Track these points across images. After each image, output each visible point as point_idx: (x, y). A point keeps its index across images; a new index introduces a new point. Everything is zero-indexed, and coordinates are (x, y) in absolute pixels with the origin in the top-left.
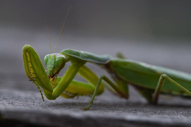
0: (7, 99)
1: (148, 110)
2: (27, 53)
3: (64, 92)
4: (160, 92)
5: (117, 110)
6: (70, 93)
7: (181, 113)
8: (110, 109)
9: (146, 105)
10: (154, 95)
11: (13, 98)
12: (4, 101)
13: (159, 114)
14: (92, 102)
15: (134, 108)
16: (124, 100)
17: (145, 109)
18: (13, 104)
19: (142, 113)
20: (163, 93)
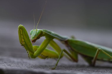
0: (7, 63)
1: (90, 69)
2: (21, 30)
3: (40, 55)
4: (97, 59)
5: (71, 69)
6: (44, 56)
7: (109, 71)
8: (67, 69)
9: (88, 67)
10: (93, 61)
11: (10, 62)
12: (5, 64)
13: (96, 72)
14: (57, 65)
15: (81, 69)
16: (75, 64)
17: (87, 69)
18: (10, 66)
19: (86, 71)
20: (98, 60)
